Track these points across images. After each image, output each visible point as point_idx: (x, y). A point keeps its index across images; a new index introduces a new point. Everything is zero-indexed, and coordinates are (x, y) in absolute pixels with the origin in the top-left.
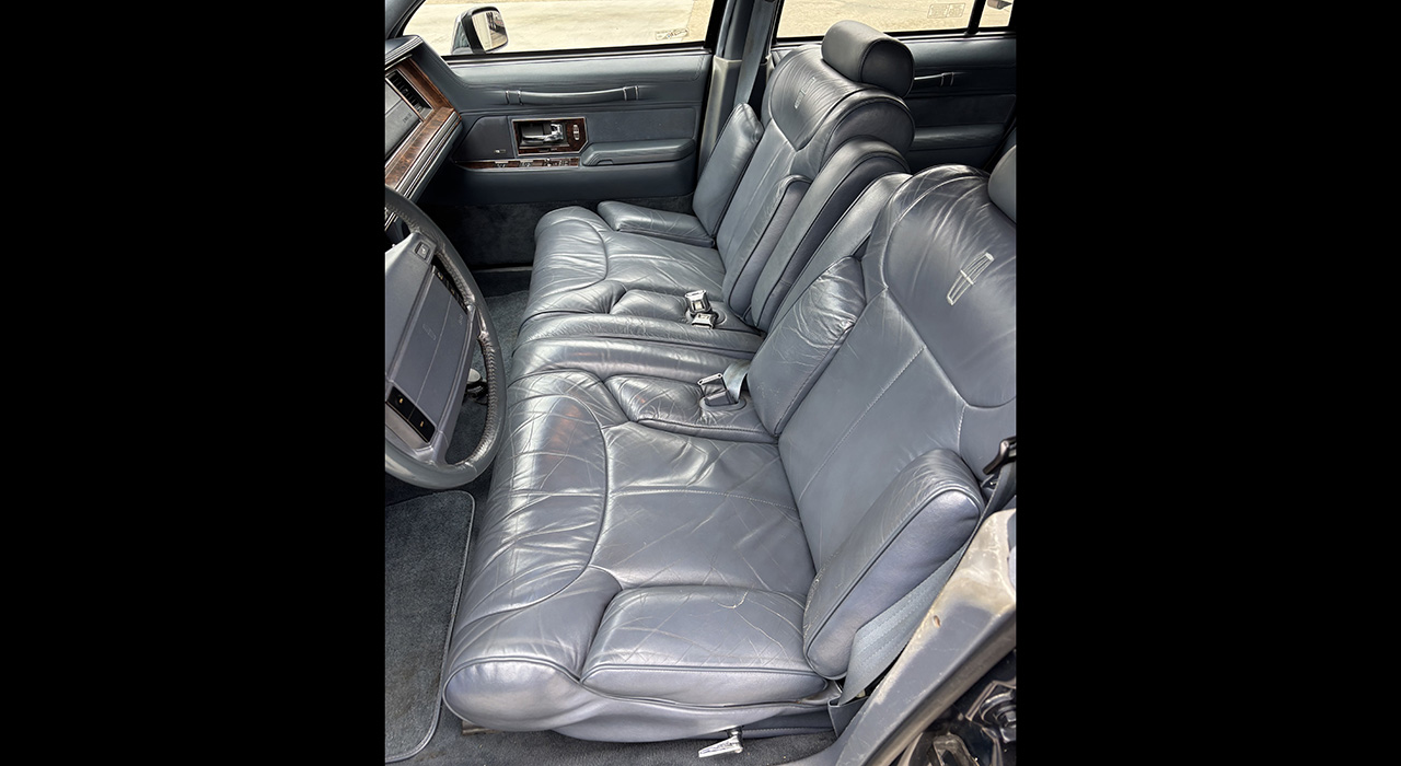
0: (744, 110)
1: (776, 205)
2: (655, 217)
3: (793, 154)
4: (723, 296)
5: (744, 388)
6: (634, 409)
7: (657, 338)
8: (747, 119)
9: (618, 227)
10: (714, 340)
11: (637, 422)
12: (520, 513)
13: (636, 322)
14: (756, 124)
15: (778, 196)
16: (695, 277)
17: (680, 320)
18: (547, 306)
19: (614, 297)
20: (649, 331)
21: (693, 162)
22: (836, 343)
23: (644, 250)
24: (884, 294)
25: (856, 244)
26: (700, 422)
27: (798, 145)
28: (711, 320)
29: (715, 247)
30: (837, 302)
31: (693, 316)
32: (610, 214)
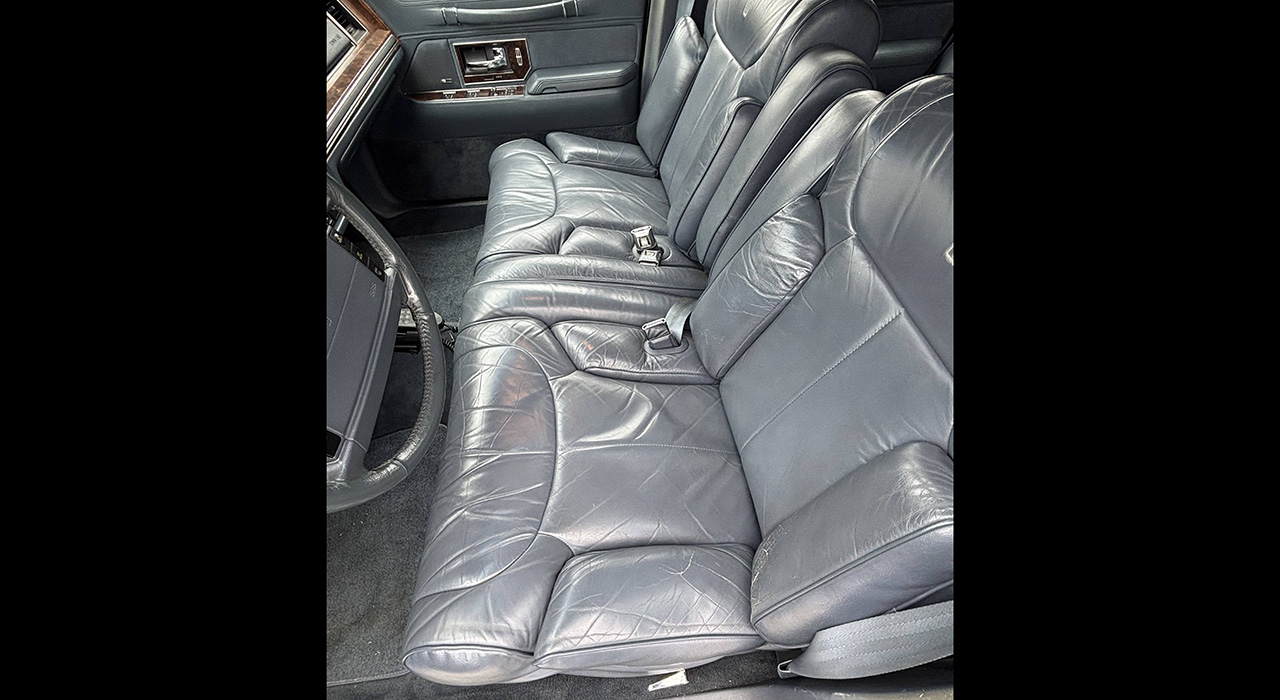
0: (686, 24)
1: (724, 133)
2: (601, 148)
3: (740, 75)
4: (668, 231)
5: (687, 329)
6: (582, 357)
7: (605, 279)
8: (690, 36)
9: (566, 160)
10: (659, 279)
11: (584, 371)
12: (471, 475)
13: (584, 262)
14: (699, 42)
15: (726, 122)
16: (641, 209)
17: (626, 257)
18: (498, 247)
19: (563, 235)
20: (598, 272)
21: (635, 86)
22: (788, 293)
23: (591, 182)
24: (850, 242)
25: (813, 178)
26: (645, 368)
27: (747, 61)
28: (657, 257)
29: (659, 177)
30: (792, 248)
31: (640, 253)
32: (559, 146)
